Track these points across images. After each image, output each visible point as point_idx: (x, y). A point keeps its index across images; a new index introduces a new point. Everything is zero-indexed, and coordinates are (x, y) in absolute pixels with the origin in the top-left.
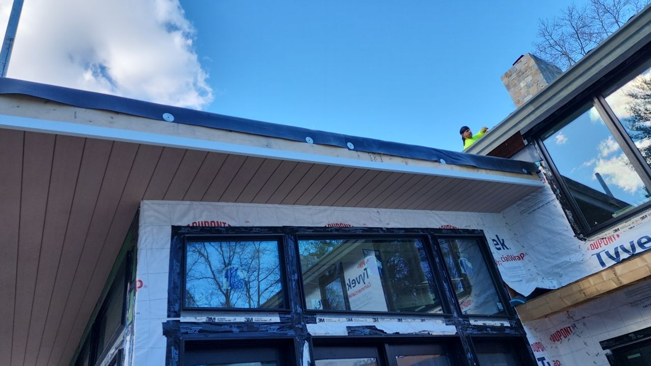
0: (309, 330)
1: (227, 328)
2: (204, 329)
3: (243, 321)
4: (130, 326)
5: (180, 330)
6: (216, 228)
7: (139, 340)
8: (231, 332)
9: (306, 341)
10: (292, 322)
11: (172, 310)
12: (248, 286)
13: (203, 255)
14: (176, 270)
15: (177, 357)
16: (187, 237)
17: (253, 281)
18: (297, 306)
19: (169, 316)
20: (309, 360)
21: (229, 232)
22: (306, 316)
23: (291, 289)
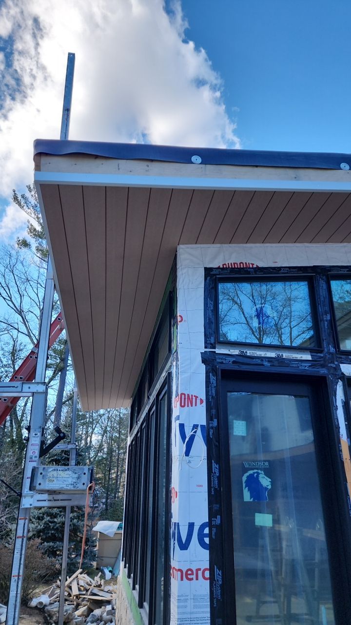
0: (343, 370)
1: (259, 361)
2: (237, 361)
3: (274, 356)
4: (175, 354)
5: (216, 360)
6: (245, 269)
7: (183, 365)
8: (263, 365)
9: (339, 380)
10: (324, 361)
11: (208, 342)
12: (280, 332)
13: (236, 303)
14: (210, 307)
15: (215, 382)
16: (218, 278)
17: (285, 327)
18: (330, 346)
19: (206, 347)
20: (343, 398)
21: (257, 273)
22: (340, 356)
23: (323, 330)
